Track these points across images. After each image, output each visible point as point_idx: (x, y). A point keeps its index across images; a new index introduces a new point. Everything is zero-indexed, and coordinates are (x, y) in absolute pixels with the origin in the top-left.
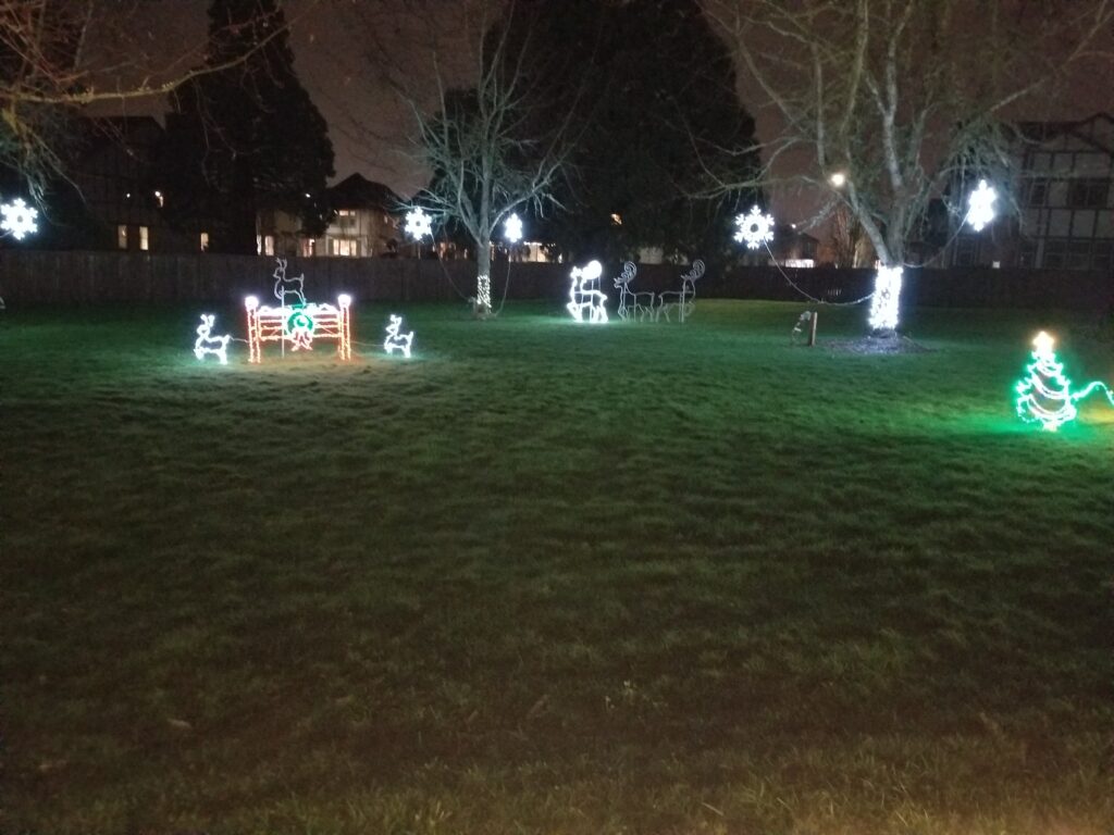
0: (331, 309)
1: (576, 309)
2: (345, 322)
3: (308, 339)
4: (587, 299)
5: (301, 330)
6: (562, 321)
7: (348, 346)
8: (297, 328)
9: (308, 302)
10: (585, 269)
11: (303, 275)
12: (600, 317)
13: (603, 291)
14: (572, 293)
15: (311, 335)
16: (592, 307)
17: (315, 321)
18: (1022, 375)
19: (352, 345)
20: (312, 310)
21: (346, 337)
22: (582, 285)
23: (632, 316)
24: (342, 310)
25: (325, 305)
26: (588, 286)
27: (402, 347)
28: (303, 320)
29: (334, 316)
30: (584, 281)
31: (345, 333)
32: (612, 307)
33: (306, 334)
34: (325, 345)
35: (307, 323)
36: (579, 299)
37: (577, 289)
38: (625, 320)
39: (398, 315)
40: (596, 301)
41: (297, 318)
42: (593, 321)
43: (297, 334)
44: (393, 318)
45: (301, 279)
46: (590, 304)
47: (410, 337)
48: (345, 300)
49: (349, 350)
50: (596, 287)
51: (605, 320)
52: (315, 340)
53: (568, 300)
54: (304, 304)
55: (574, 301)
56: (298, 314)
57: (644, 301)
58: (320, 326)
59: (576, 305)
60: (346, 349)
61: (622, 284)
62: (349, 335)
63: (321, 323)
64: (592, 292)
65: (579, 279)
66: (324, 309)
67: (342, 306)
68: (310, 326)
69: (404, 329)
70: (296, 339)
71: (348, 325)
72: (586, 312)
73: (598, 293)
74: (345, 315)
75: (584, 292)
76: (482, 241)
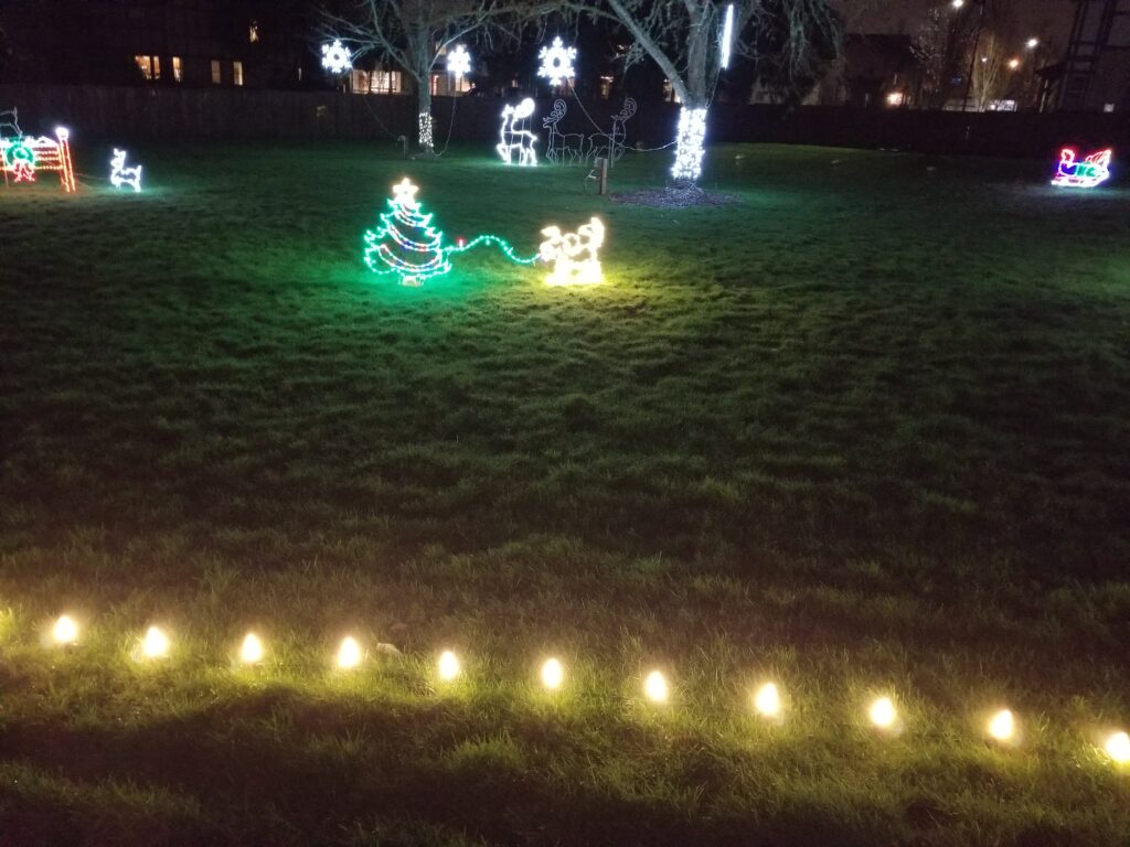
0: (48, 142)
1: (504, 149)
2: (66, 154)
3: (30, 171)
4: (517, 139)
5: (22, 162)
6: (491, 164)
7: (72, 178)
8: (17, 160)
9: (25, 134)
10: (518, 107)
11: (16, 109)
12: (530, 159)
13: (533, 132)
14: (503, 132)
15: (32, 167)
16: (522, 150)
17: (35, 153)
18: (374, 223)
19: (74, 176)
20: (30, 143)
21: (68, 169)
22: (512, 126)
23: (560, 160)
24: (62, 145)
25: (43, 138)
26: (518, 126)
27: (130, 181)
28: (24, 152)
29: (54, 149)
30: (515, 120)
31: (67, 165)
32: (541, 150)
33: (27, 165)
34: (48, 176)
35: (27, 155)
36: (510, 139)
37: (508, 128)
38: (554, 164)
39: (121, 149)
40: (526, 141)
41: (16, 150)
42: (523, 164)
43: (18, 166)
44: (116, 151)
45: (15, 112)
46: (520, 145)
47: (138, 171)
48: (63, 132)
49: (73, 181)
50: (527, 128)
51: (534, 163)
52: (36, 172)
53: (497, 140)
54: (20, 136)
55: (503, 140)
56: (16, 146)
57: (573, 143)
58: (40, 159)
59: (506, 147)
60: (70, 182)
61: (551, 124)
62: (71, 167)
63: (41, 155)
64: (522, 133)
65: (511, 117)
66: (43, 142)
67: (61, 139)
68: (30, 158)
69: (130, 162)
70: (17, 170)
71: (69, 157)
72: (516, 155)
73: (528, 133)
74: (65, 147)
75: (514, 132)
76: (421, 76)
